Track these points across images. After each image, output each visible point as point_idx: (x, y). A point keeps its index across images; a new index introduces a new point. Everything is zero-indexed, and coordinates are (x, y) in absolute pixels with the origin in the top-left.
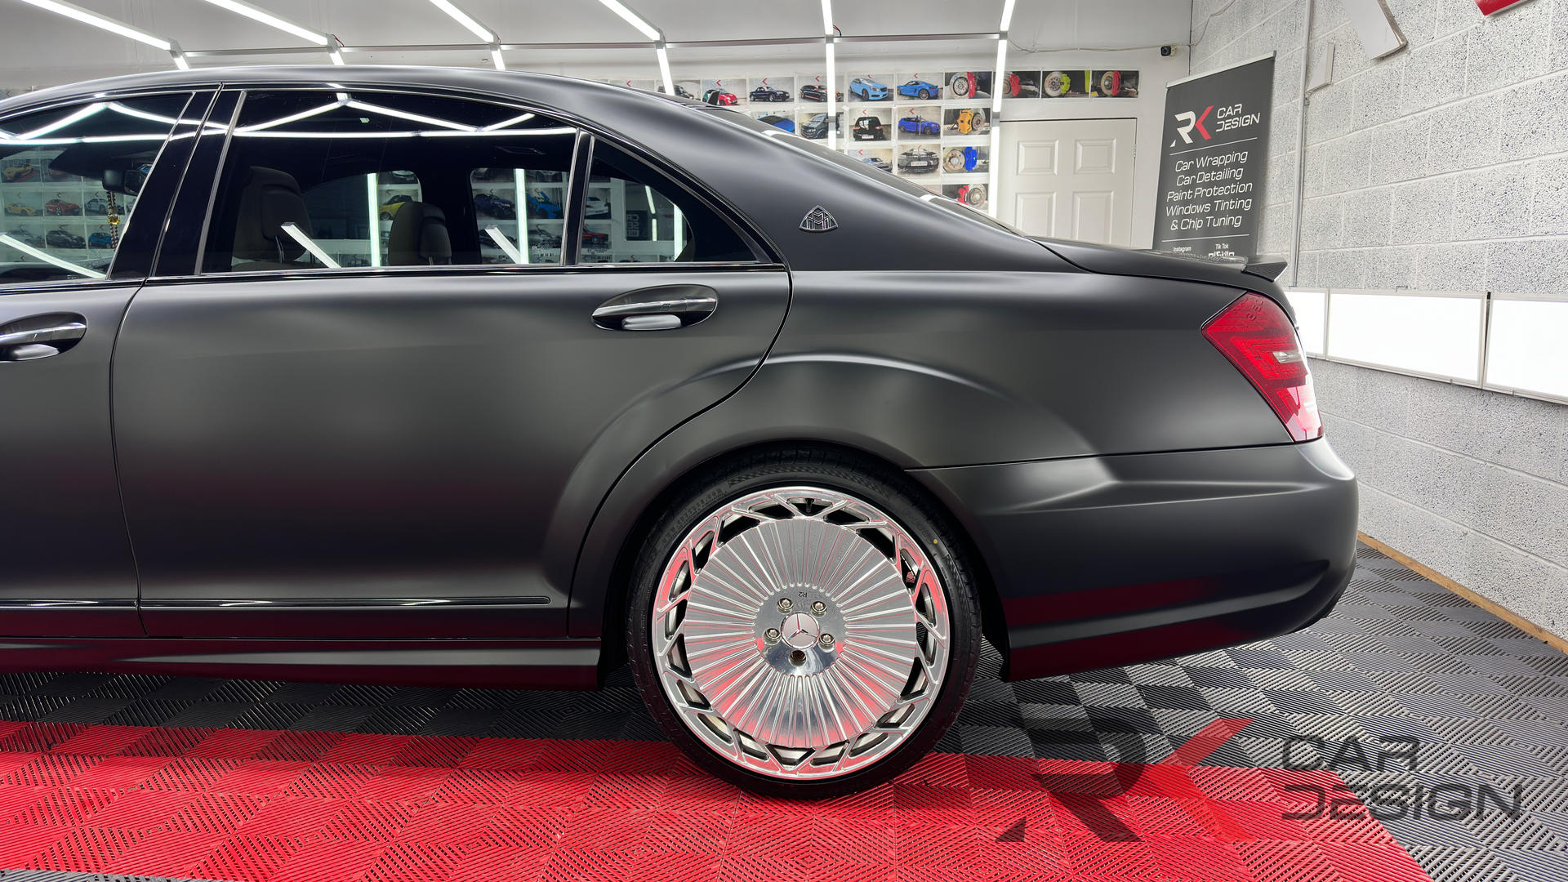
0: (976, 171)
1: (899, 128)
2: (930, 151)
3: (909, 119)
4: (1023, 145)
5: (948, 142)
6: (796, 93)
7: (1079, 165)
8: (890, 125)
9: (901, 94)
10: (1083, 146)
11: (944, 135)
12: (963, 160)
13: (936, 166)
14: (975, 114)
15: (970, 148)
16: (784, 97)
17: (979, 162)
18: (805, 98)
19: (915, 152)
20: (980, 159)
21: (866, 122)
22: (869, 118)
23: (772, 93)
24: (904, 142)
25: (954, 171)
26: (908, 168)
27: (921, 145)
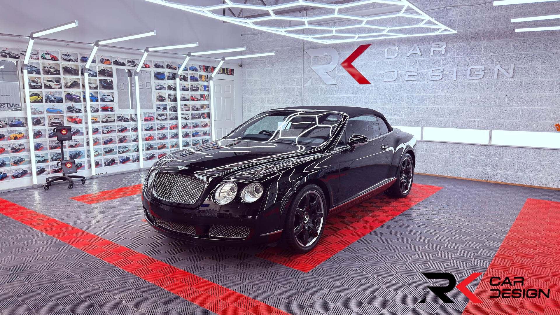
0: (206, 91)
1: (190, 78)
2: (197, 85)
3: (192, 76)
4: (216, 86)
5: (201, 83)
6: (165, 66)
7: (225, 91)
8: (188, 78)
9: (190, 69)
10: (226, 86)
11: (199, 81)
12: (203, 88)
13: (198, 89)
14: (206, 76)
15: (205, 85)
16: (162, 67)
17: (207, 89)
18: (167, 68)
19: (194, 85)
20: (207, 88)
21: (182, 76)
22: (183, 75)
23: (160, 66)
24: (191, 82)
25: (202, 91)
26: (193, 90)
27: (195, 83)
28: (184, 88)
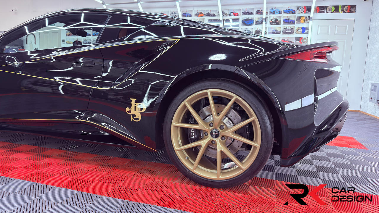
0: (305, 33)
1: (283, 21)
2: (292, 28)
3: (286, 19)
4: (320, 27)
6: (255, 12)
7: (336, 32)
8: (281, 21)
9: (284, 12)
10: (337, 27)
11: (296, 23)
12: (301, 30)
13: (293, 32)
14: (306, 18)
15: (303, 27)
16: (251, 14)
17: (306, 31)
18: (257, 14)
19: (288, 28)
21: (274, 20)
23: (248, 12)
24: (284, 25)
25: (298, 34)
26: (285, 32)
27: (289, 26)
28: (274, 31)
